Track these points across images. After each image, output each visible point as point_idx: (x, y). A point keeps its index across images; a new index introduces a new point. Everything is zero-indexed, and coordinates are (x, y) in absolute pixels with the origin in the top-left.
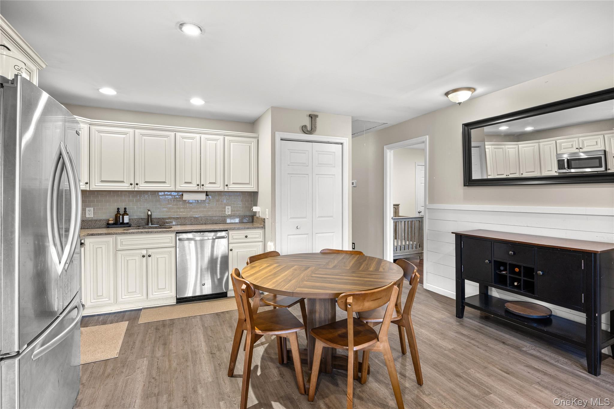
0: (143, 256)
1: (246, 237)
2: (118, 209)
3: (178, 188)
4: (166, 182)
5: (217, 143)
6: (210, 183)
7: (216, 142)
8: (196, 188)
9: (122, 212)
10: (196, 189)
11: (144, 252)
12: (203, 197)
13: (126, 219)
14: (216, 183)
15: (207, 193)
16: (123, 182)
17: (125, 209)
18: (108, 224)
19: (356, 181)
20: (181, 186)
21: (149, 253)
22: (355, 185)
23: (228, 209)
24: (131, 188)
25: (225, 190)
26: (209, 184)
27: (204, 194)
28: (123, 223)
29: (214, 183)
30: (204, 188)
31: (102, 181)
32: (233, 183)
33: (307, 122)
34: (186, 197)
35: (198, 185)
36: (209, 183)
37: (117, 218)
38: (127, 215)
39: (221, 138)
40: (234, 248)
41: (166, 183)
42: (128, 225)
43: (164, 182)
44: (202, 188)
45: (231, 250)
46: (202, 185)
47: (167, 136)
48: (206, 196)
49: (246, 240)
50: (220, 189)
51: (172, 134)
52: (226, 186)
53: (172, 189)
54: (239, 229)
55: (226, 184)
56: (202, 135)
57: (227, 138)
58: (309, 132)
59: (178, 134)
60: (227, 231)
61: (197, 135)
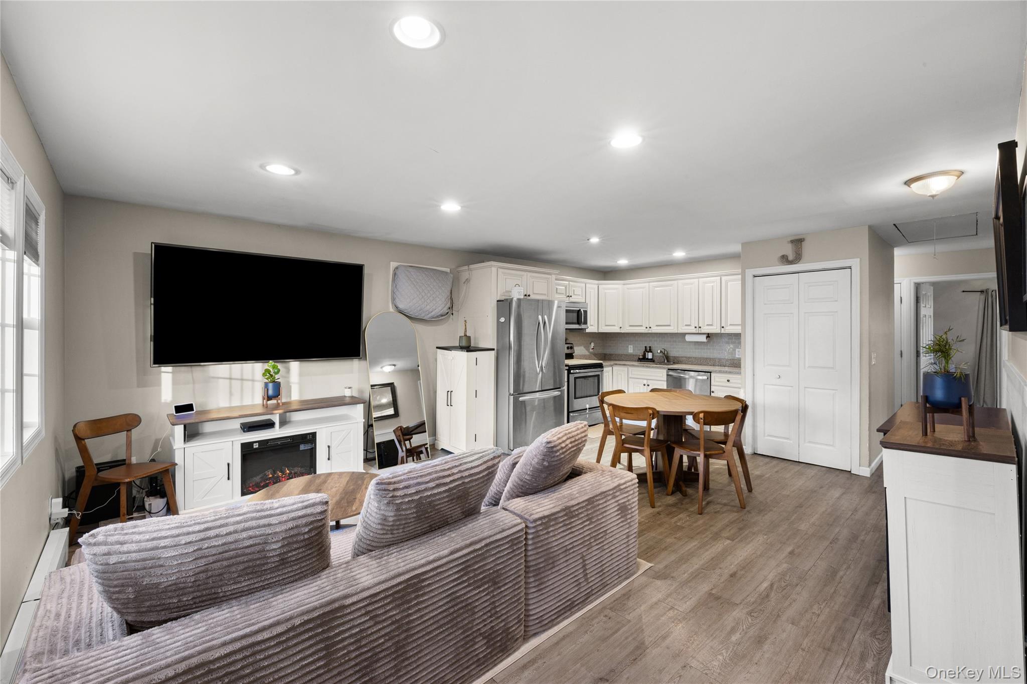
0: (644, 385)
1: (728, 381)
2: (646, 347)
3: (680, 331)
4: (671, 326)
5: (714, 285)
6: (708, 325)
9: (648, 349)
10: (694, 331)
11: (645, 382)
12: (703, 339)
13: (650, 356)
15: (709, 336)
16: (642, 326)
17: (650, 347)
18: (639, 359)
20: (682, 328)
21: (649, 384)
23: (738, 351)
24: (646, 331)
25: (721, 332)
27: (705, 336)
28: (648, 359)
29: (712, 325)
30: (702, 330)
31: (630, 326)
32: (730, 325)
33: (789, 251)
34: (688, 338)
35: (696, 327)
36: (706, 326)
37: (644, 355)
38: (651, 352)
39: (718, 279)
40: (716, 390)
42: (652, 360)
43: (669, 326)
44: (700, 330)
45: (713, 392)
46: (700, 327)
47: (671, 285)
48: (707, 337)
49: (728, 384)
50: (718, 331)
51: (675, 282)
52: (723, 327)
53: (675, 331)
54: (720, 372)
55: (723, 325)
56: (701, 279)
57: (723, 278)
58: (791, 263)
59: (680, 282)
60: (710, 372)
61: (696, 280)
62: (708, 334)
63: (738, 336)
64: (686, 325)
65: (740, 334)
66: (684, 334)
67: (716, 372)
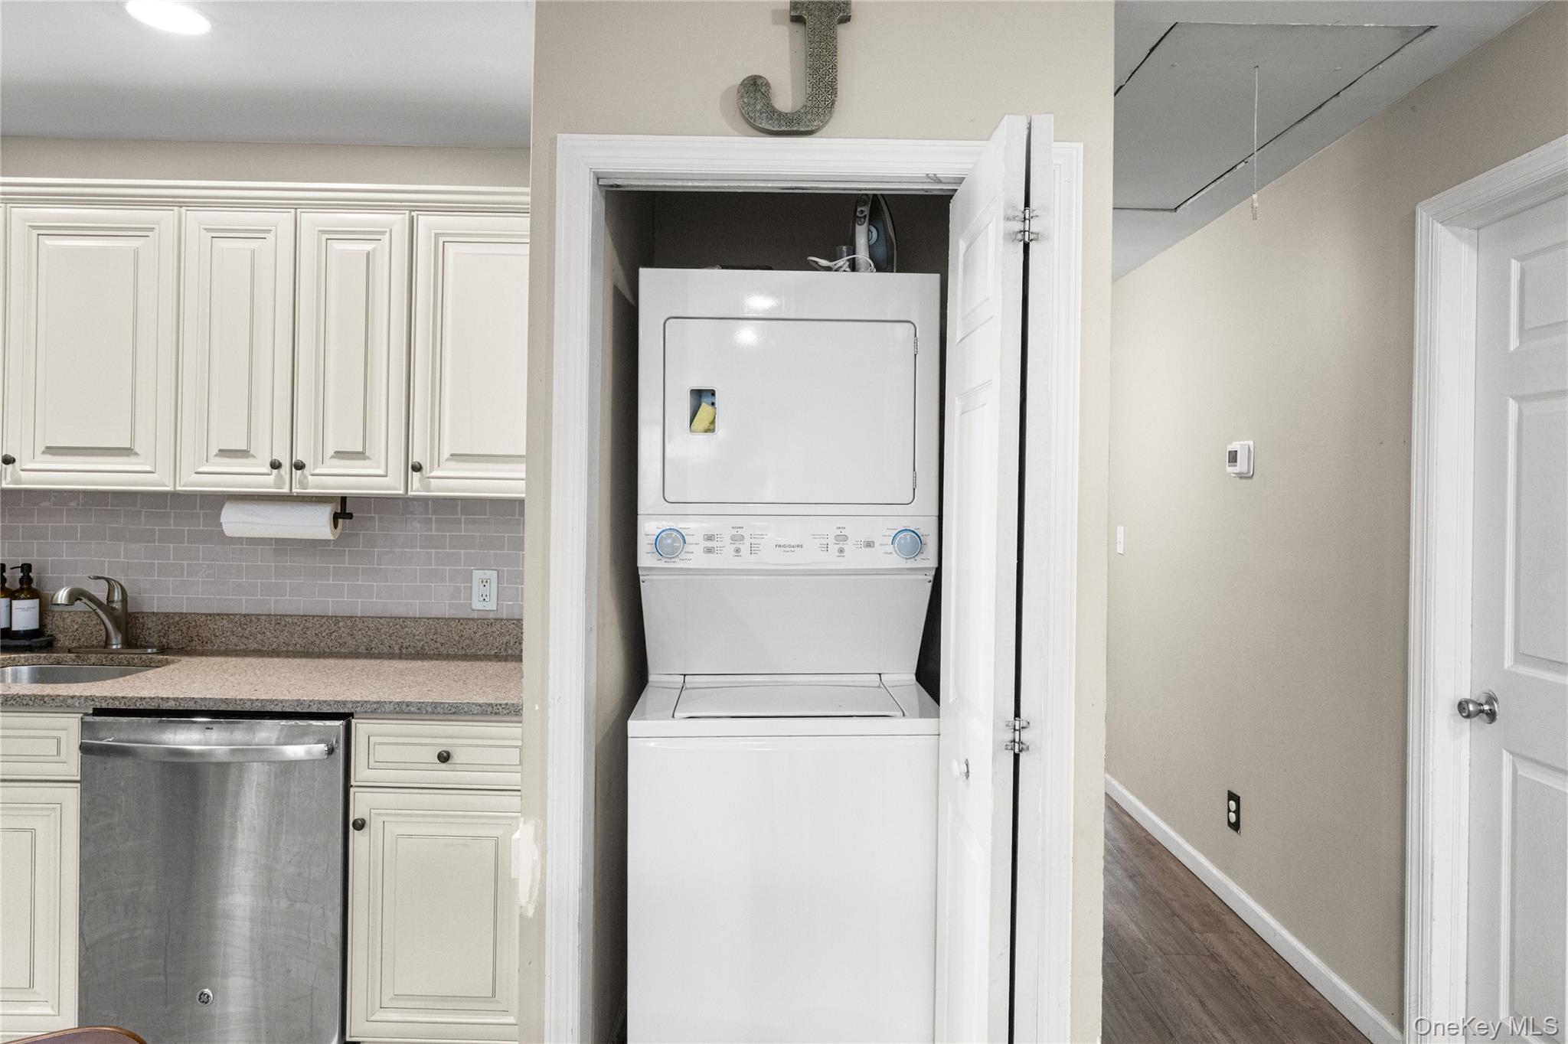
1: (444, 757)
3: (190, 481)
4: (137, 450)
5: (374, 249)
6: (340, 455)
7: (368, 247)
8: (270, 479)
9: (15, 576)
10: (268, 483)
12: (317, 524)
13: (25, 615)
14: (367, 454)
15: (345, 511)
17: (24, 568)
19: (1251, 443)
20: (199, 470)
22: (1244, 469)
23: (485, 582)
25: (410, 493)
26: (336, 461)
27: (325, 513)
28: (10, 632)
29: (360, 455)
30: (310, 477)
32: (454, 457)
34: (235, 522)
35: (276, 465)
36: (332, 457)
39: (398, 221)
40: (379, 814)
41: (136, 454)
43: (127, 452)
44: (300, 482)
45: (360, 825)
46: (300, 466)
47: (143, 231)
48: (336, 517)
49: (444, 775)
50: (391, 484)
51: (166, 218)
52: (417, 468)
53: (160, 481)
54: (403, 711)
55: (416, 457)
56: (308, 218)
57: (424, 221)
58: (791, 126)
59: (195, 218)
60: (346, 717)
61: (285, 219)
62: (343, 500)
63: (509, 510)
64: (224, 453)
65: (521, 502)
66: (216, 501)
67: (377, 710)
